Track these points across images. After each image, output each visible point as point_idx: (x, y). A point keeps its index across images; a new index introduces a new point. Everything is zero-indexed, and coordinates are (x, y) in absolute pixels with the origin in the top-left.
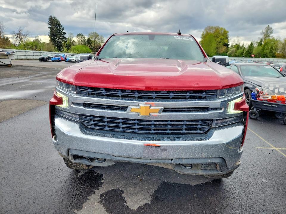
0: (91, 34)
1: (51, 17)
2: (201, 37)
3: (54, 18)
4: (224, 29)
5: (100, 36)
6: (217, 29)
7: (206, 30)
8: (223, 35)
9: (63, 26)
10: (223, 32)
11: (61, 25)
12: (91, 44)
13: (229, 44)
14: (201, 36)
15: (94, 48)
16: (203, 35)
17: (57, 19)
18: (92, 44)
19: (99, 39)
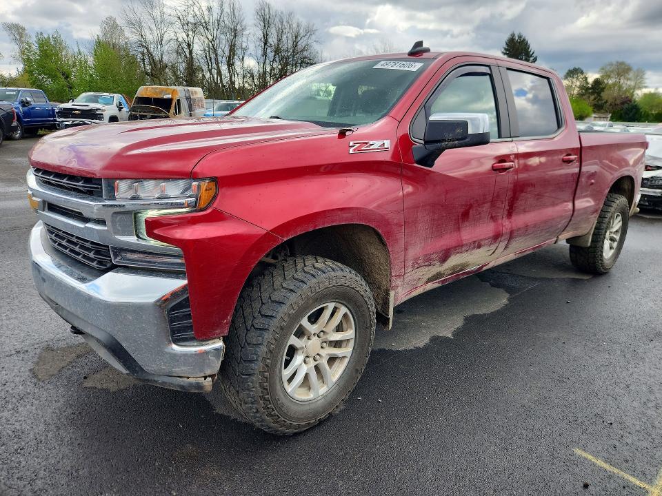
0: (608, 67)
1: (513, 35)
3: (520, 37)
5: (635, 68)
9: (534, 55)
11: (531, 53)
12: (599, 94)
15: (606, 103)
17: (524, 40)
18: (602, 94)
19: (628, 79)
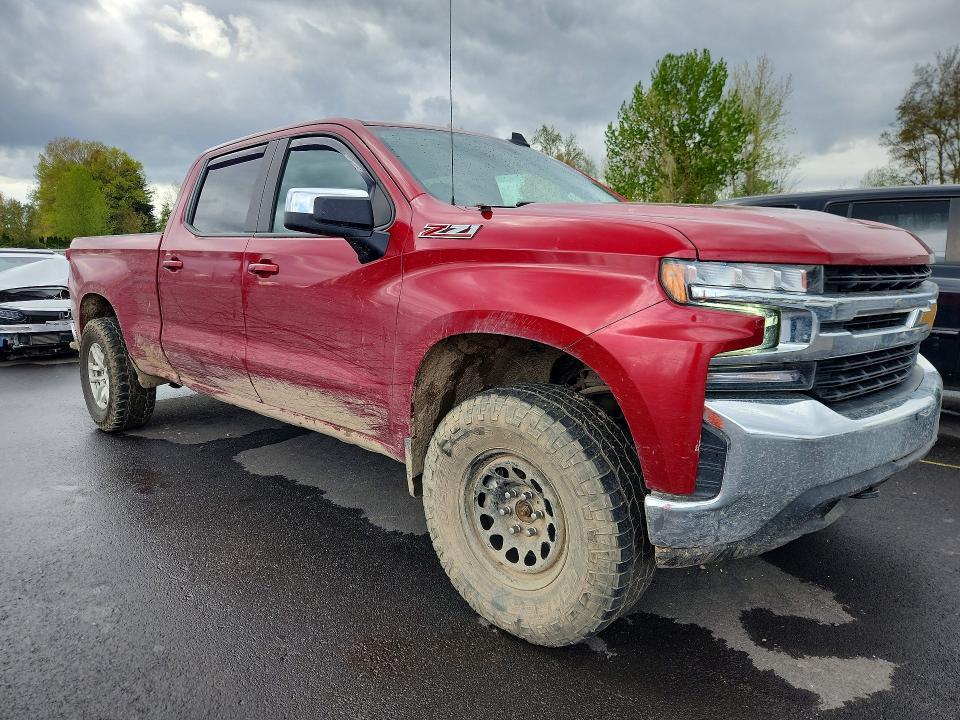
2: (37, 176)
4: (124, 154)
6: (98, 152)
7: (52, 150)
8: (123, 174)
10: (119, 162)
13: (152, 207)
14: (36, 171)
16: (42, 166)
